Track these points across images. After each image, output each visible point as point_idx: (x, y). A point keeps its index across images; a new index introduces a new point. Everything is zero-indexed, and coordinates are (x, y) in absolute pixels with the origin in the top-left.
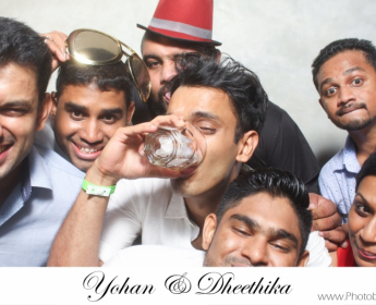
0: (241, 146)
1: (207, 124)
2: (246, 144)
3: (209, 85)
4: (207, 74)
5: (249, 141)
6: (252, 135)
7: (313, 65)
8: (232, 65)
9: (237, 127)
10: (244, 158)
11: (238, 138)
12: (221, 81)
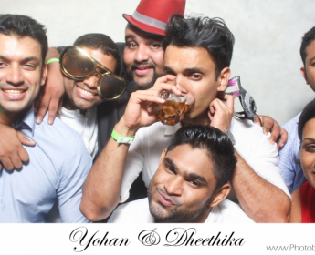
2: (223, 77)
6: (226, 71)
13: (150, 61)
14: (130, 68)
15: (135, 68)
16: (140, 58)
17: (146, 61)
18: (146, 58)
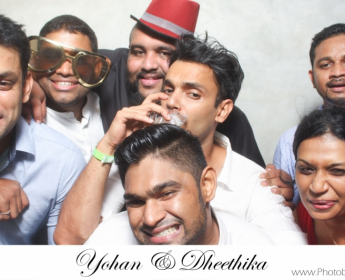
0: (219, 110)
1: (195, 91)
2: (223, 109)
3: (199, 62)
4: (198, 53)
5: (226, 107)
6: (228, 103)
7: (314, 39)
8: (219, 48)
9: (218, 95)
10: (221, 120)
11: (217, 104)
12: (208, 59)
13: (160, 70)
14: (135, 78)
15: (141, 77)
16: (149, 65)
17: (156, 70)
18: (155, 66)
